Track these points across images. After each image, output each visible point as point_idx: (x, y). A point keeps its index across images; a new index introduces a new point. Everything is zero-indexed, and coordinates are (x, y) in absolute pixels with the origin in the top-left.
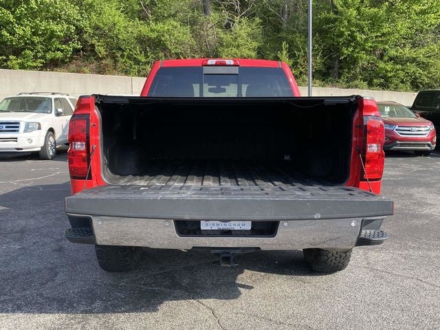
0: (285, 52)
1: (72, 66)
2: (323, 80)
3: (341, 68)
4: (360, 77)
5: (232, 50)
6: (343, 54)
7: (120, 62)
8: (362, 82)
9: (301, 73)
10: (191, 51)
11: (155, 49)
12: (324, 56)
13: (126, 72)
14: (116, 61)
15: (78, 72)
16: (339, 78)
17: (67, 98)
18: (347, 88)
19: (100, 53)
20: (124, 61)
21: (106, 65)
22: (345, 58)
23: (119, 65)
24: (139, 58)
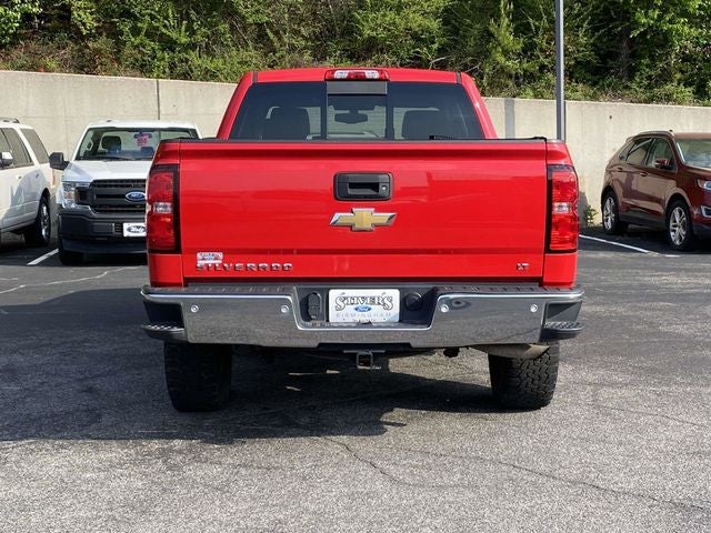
0: (505, 21)
1: (18, 54)
2: (594, 84)
3: (634, 55)
4: (678, 76)
5: (384, 15)
6: (636, 24)
7: (129, 44)
8: (682, 87)
9: (542, 67)
10: (291, 20)
11: (209, 14)
12: (596, 29)
13: (142, 66)
14: (119, 44)
15: (34, 67)
16: (631, 78)
17: (17, 127)
18: (646, 102)
19: (84, 24)
20: (137, 42)
21: (98, 52)
22: (643, 34)
23: (127, 51)
24: (174, 35)
